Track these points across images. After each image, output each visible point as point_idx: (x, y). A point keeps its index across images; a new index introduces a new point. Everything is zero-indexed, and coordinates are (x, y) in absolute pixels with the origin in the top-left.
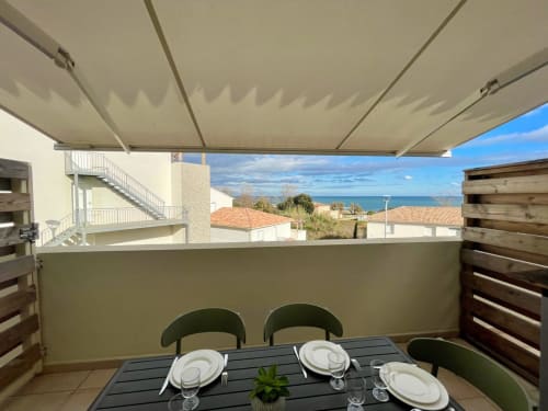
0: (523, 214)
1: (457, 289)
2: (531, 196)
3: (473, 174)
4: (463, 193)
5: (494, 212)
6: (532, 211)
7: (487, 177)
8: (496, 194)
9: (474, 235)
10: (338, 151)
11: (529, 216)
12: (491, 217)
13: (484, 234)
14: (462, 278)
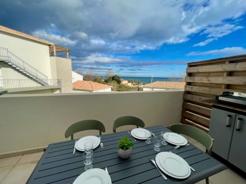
0: (206, 80)
1: (181, 109)
3: (191, 65)
4: (187, 72)
5: (197, 79)
6: (210, 79)
8: (198, 73)
9: (189, 89)
11: (209, 81)
12: (195, 81)
13: (192, 88)
14: (183, 105)
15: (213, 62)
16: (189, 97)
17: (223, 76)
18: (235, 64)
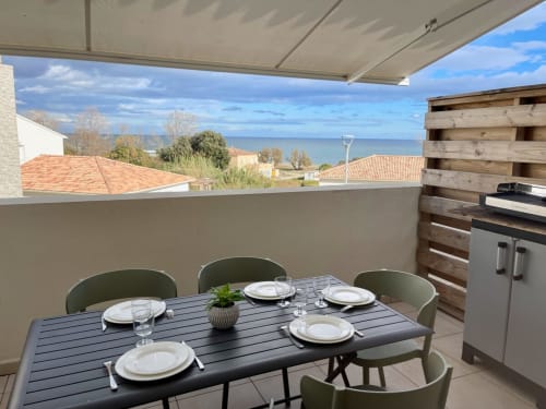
0: (473, 151)
2: (482, 130)
3: (436, 104)
4: (425, 127)
5: (450, 150)
6: (480, 147)
7: (449, 108)
8: (454, 129)
9: (434, 178)
10: (277, 71)
11: (478, 153)
12: (447, 156)
13: (440, 175)
14: (420, 229)
15: (487, 98)
16: (435, 204)
17: (508, 140)
18: (531, 106)
